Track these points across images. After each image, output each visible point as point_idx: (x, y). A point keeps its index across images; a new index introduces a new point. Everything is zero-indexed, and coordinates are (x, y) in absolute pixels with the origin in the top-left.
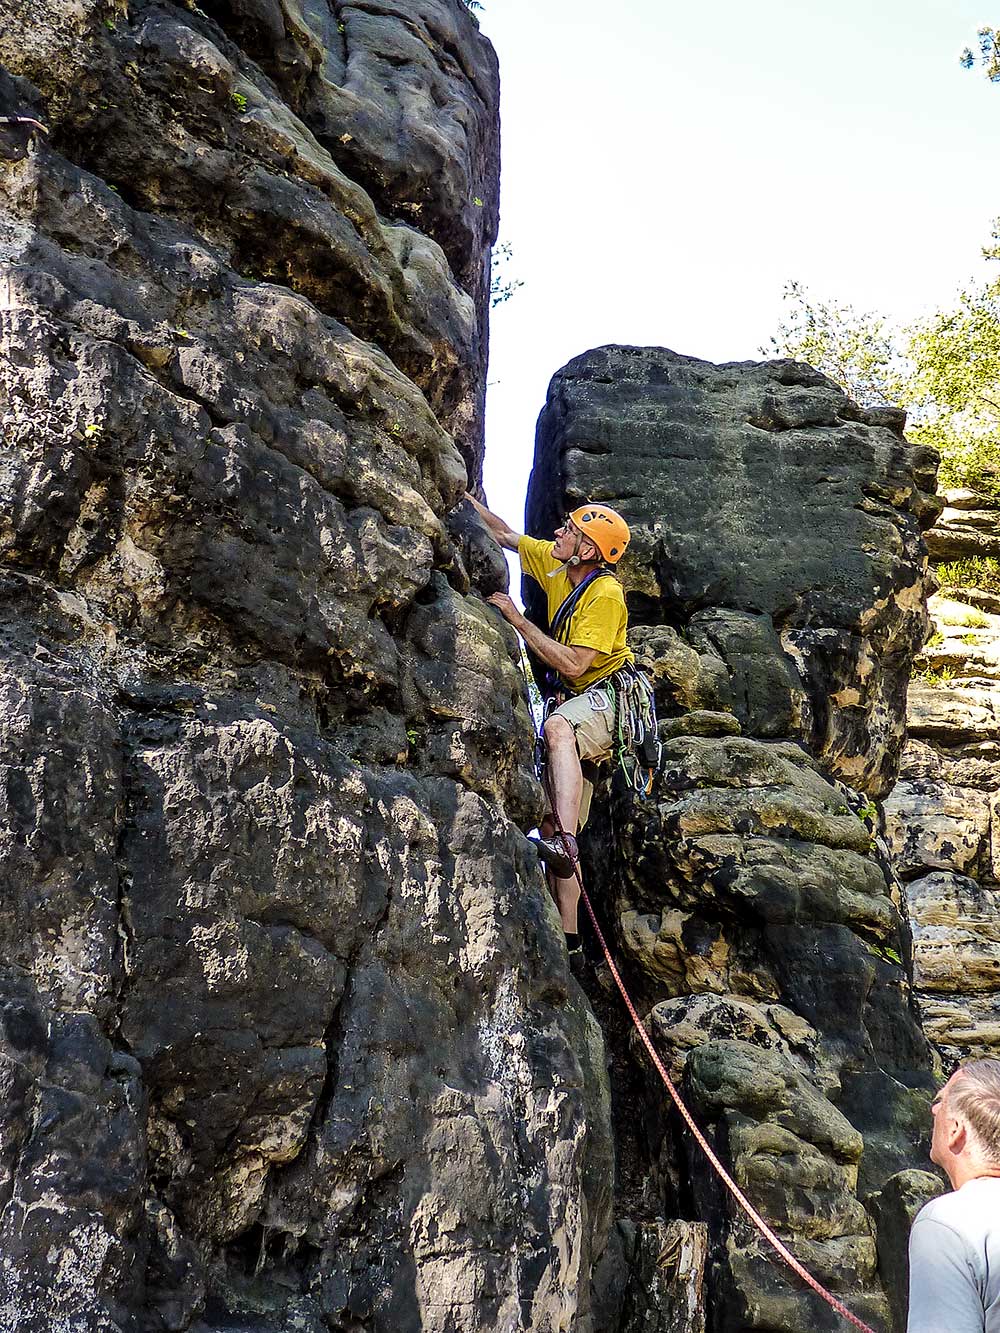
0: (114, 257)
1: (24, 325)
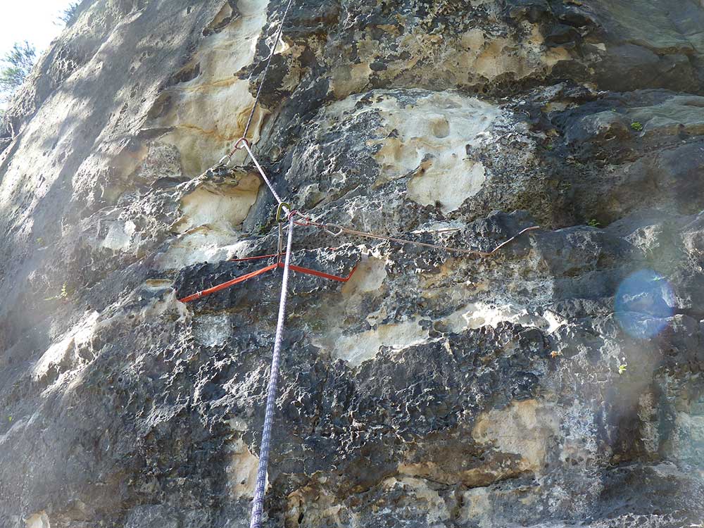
0: (599, 264)
1: (563, 334)
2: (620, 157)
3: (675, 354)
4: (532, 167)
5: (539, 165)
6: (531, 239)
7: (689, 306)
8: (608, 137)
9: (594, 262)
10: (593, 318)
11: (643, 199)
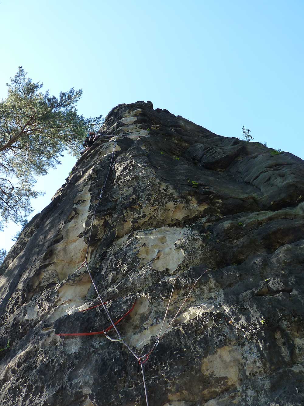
2: (237, 236)
3: (284, 310)
4: (203, 247)
5: (206, 246)
6: (209, 275)
7: (283, 288)
8: (231, 229)
9: (238, 279)
10: (244, 302)
11: (251, 251)
